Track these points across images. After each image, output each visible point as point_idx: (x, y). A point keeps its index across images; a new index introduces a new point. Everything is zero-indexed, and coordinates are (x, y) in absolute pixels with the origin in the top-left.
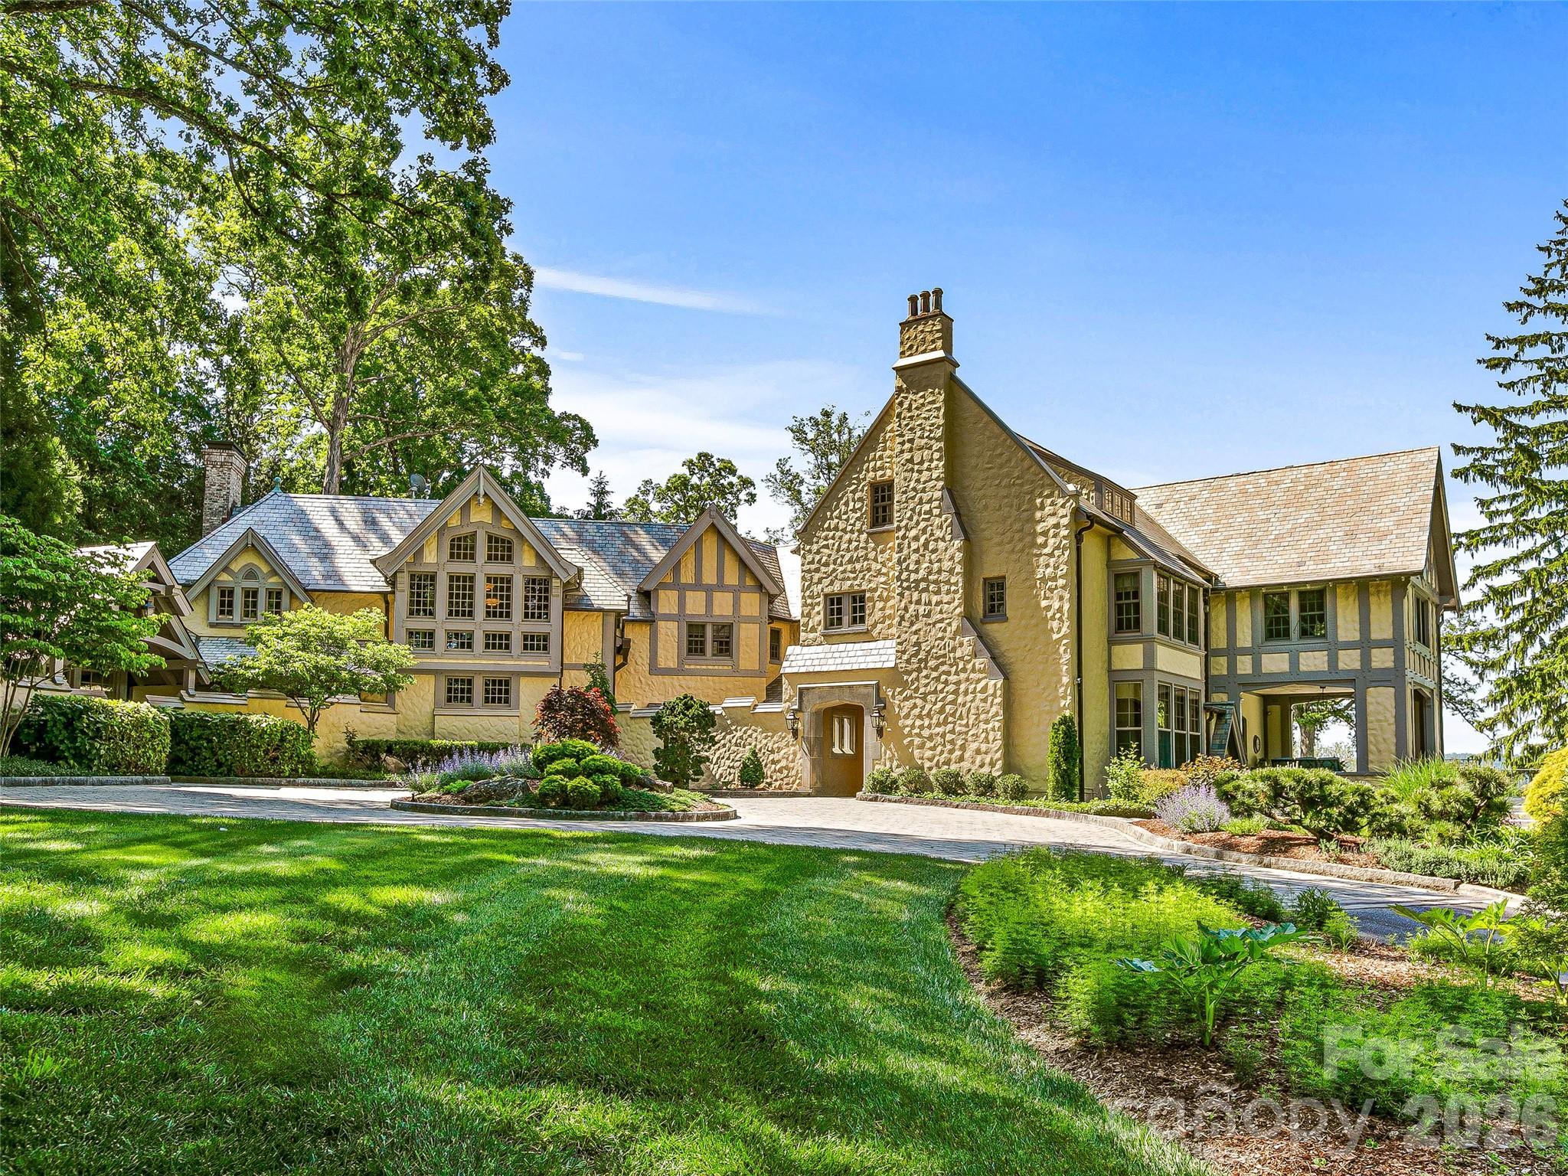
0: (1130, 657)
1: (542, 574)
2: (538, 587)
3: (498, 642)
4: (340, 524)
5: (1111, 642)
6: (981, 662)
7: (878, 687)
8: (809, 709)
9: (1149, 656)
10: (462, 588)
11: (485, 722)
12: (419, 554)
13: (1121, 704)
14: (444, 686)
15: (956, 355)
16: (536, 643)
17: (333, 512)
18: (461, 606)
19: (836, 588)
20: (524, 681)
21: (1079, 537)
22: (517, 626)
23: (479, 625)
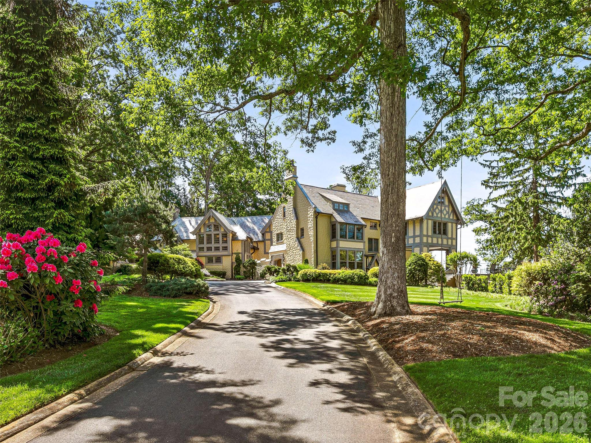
0: (334, 244)
1: (225, 233)
2: (225, 235)
3: (217, 249)
4: (191, 224)
5: (331, 241)
6: (299, 248)
7: (283, 255)
8: (273, 260)
9: (337, 244)
10: (209, 236)
11: (216, 267)
12: (200, 230)
13: (333, 256)
14: (207, 259)
15: (297, 175)
16: (225, 248)
17: (190, 221)
18: (209, 241)
19: (278, 232)
20: (223, 257)
21: (316, 217)
22: (221, 245)
23: (213, 245)
